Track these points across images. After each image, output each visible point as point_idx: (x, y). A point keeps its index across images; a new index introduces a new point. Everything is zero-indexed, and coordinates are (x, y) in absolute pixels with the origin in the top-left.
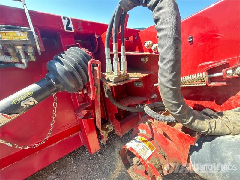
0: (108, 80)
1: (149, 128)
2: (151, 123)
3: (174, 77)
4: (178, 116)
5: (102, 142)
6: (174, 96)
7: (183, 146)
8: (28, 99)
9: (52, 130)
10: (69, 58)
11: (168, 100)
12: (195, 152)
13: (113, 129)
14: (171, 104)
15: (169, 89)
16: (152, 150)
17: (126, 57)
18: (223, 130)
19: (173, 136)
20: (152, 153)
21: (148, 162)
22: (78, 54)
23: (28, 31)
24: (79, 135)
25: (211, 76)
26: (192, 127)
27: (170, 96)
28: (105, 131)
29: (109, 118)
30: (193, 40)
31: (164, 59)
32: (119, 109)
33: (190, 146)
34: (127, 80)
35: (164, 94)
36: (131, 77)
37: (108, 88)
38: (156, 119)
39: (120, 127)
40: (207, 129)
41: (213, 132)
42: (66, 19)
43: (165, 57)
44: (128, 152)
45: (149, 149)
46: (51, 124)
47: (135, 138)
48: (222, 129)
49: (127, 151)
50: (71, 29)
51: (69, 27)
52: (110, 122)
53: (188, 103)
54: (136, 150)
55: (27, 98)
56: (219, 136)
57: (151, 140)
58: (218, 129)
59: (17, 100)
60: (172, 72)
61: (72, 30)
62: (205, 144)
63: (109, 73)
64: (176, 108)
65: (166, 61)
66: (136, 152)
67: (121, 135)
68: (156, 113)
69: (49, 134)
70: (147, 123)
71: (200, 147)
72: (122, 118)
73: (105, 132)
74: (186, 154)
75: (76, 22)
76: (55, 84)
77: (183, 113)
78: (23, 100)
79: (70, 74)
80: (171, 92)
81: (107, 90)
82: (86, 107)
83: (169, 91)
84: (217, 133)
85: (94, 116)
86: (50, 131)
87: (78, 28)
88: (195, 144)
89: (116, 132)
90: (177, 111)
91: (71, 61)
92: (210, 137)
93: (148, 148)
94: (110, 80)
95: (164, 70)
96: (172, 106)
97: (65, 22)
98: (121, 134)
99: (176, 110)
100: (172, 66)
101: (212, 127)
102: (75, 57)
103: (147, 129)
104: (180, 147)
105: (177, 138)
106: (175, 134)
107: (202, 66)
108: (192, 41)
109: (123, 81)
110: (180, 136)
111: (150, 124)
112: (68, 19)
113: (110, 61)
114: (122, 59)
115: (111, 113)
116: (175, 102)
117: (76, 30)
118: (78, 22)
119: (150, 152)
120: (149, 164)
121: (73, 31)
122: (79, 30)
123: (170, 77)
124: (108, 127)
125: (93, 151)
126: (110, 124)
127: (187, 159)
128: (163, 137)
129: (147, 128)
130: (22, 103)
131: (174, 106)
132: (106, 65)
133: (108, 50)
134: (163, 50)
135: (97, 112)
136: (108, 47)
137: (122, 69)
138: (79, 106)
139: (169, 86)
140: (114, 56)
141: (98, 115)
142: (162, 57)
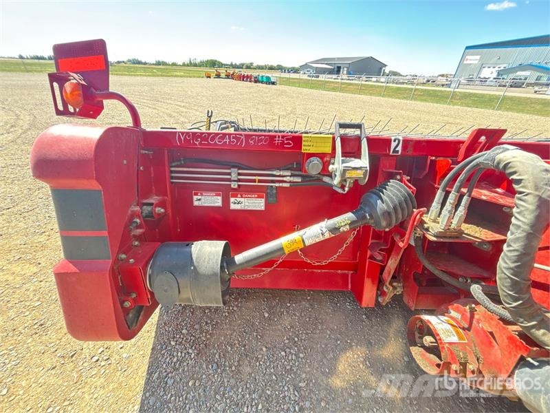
0: (427, 230)
1: (468, 315)
2: (476, 310)
4: (512, 311)
6: (511, 286)
7: (510, 353)
8: (346, 226)
9: (337, 256)
10: (392, 198)
11: (503, 288)
13: (400, 293)
14: (505, 294)
15: (506, 277)
16: (460, 339)
19: (501, 336)
20: (458, 342)
21: (447, 345)
22: (401, 192)
23: (365, 170)
24: (348, 275)
26: (531, 333)
29: (401, 274)
31: (510, 246)
32: (425, 269)
33: (520, 355)
34: (457, 238)
35: (500, 279)
36: (466, 234)
37: (419, 234)
38: (483, 306)
39: (416, 294)
43: (512, 244)
45: (456, 336)
47: (440, 316)
50: (397, 152)
52: (400, 280)
57: (464, 329)
59: (339, 225)
60: (515, 262)
63: (432, 219)
64: (512, 301)
65: (511, 248)
67: (412, 306)
69: (333, 259)
70: (468, 307)
73: (391, 288)
76: (369, 219)
78: (342, 226)
79: (387, 214)
80: (509, 280)
81: (417, 236)
83: (506, 279)
88: (527, 357)
89: (405, 299)
94: (430, 230)
95: (506, 255)
96: (506, 296)
97: (394, 145)
98: (414, 305)
99: (511, 303)
102: (397, 196)
103: (463, 315)
104: (506, 353)
105: (506, 341)
106: (504, 334)
109: (450, 237)
110: (511, 339)
111: (472, 312)
112: (399, 140)
113: (440, 207)
114: (460, 211)
115: (408, 269)
116: (511, 293)
117: (403, 152)
119: (455, 339)
120: (447, 347)
121: (400, 154)
124: (396, 286)
125: (364, 305)
126: (400, 284)
127: (510, 371)
128: (488, 337)
129: (464, 313)
130: (341, 228)
132: (431, 209)
133: (441, 193)
134: (511, 237)
135: (393, 259)
136: (444, 190)
137: (455, 221)
138: (370, 242)
139: (508, 274)
140: (448, 206)
141: (392, 264)
142: (508, 243)
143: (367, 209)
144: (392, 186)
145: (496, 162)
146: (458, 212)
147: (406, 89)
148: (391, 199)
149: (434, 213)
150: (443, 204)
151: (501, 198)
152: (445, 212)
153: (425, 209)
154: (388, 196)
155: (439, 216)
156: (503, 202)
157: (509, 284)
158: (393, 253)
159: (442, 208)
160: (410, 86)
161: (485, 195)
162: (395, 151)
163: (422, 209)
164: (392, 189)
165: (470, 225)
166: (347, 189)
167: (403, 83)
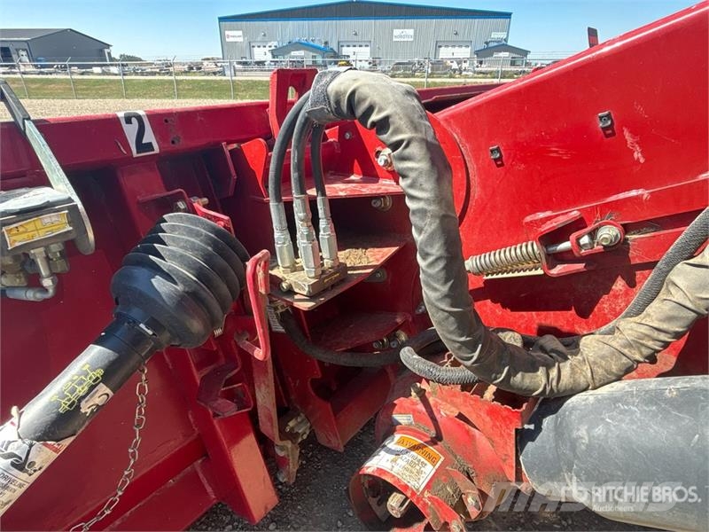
0: (291, 292)
1: (421, 407)
2: (425, 390)
3: (451, 288)
4: (476, 368)
5: (282, 478)
6: (459, 328)
7: (501, 435)
8: (95, 389)
9: (132, 468)
10: (181, 256)
11: (449, 336)
12: (530, 443)
13: (308, 433)
15: (446, 314)
16: (434, 463)
17: (333, 222)
18: (574, 381)
19: (479, 416)
20: (434, 471)
21: (427, 494)
22: (198, 235)
23: (68, 208)
24: (196, 472)
25: (552, 249)
26: (511, 387)
27: (453, 328)
28: (290, 442)
29: (293, 397)
30: (501, 154)
32: (324, 366)
33: (514, 431)
34: (342, 282)
35: (439, 323)
36: (353, 268)
37: (282, 307)
38: (432, 381)
39: (333, 419)
40: (543, 386)
41: (556, 391)
42: (134, 120)
43: (428, 250)
44: (369, 487)
45: (426, 462)
46: (131, 451)
47: (386, 443)
48: (572, 380)
49: (366, 485)
50: (149, 146)
51: (144, 142)
53: (515, 318)
54: (392, 472)
55: (92, 388)
56: (570, 396)
58: (564, 383)
59: (70, 399)
60: (446, 281)
61: (153, 150)
62: (547, 422)
63: (288, 267)
64: (469, 351)
65: (431, 259)
66: (394, 476)
67: (338, 443)
68: (431, 363)
69: (124, 482)
70: (413, 393)
71: (538, 429)
72: (334, 388)
73: (289, 444)
74: (510, 453)
75: (160, 121)
76: (154, 334)
77: (486, 359)
78: (84, 397)
79: (191, 299)
80: (452, 319)
81: (281, 313)
82: (227, 377)
83: (447, 318)
84: (564, 391)
85: (252, 402)
86: (126, 473)
87: (170, 140)
88: (523, 425)
90: (472, 358)
91: (186, 262)
92: (552, 402)
93: (423, 460)
94: (296, 290)
95: (430, 276)
96: (459, 348)
97: (131, 131)
98: (340, 441)
99: (470, 355)
100: (444, 268)
101: (553, 379)
102: (193, 248)
103: (414, 412)
104: (497, 439)
105: (488, 419)
106: (480, 409)
107: (531, 222)
108: (500, 158)
109: (332, 287)
110: (492, 412)
111: (421, 395)
112: (139, 118)
113: (288, 237)
114: (324, 229)
115: (298, 382)
116: (463, 339)
117: (166, 145)
118: (166, 121)
119: (429, 470)
120: (430, 499)
121: (157, 149)
122: (173, 142)
123: (445, 289)
124: (292, 429)
125: (258, 517)
126: (299, 415)
127: (514, 465)
128: (459, 424)
129: (414, 407)
130: (83, 404)
131: (464, 348)
132: (277, 246)
133: (278, 209)
134: (422, 237)
135: (263, 388)
136: (278, 199)
137: (325, 254)
138: (198, 377)
139: (447, 309)
140: (302, 228)
141: (265, 397)
142: (422, 250)
143: (135, 313)
144: (173, 228)
145: (332, 102)
146: (322, 232)
147: (162, 83)
148: (182, 259)
149: (285, 251)
150: (292, 228)
151: (363, 187)
152: (302, 242)
153: (265, 251)
154: (174, 256)
155: (297, 256)
156: (368, 192)
157: (455, 327)
158: (255, 375)
159: (294, 239)
160: (167, 78)
161: (342, 190)
162: (141, 146)
163: (259, 255)
164: (175, 235)
165: (347, 250)
166: (47, 283)
167: (154, 74)
